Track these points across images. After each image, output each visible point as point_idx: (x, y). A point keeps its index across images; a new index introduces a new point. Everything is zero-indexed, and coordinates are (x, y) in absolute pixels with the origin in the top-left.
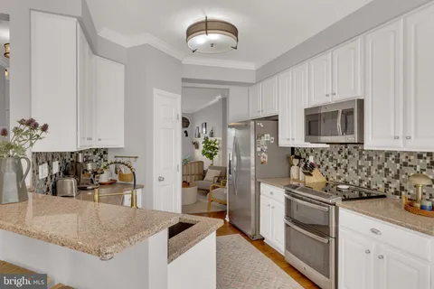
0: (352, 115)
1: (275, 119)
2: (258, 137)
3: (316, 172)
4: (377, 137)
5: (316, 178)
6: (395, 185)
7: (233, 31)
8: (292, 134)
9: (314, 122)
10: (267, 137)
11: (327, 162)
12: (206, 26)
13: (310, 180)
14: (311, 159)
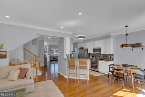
0: (99, 50)
1: (87, 49)
2: (85, 52)
3: (94, 57)
4: (103, 52)
5: (94, 58)
6: (104, 58)
7: (84, 37)
8: (90, 51)
9: (94, 50)
10: (86, 52)
11: (95, 56)
12: (82, 37)
13: (93, 58)
14: (93, 55)
